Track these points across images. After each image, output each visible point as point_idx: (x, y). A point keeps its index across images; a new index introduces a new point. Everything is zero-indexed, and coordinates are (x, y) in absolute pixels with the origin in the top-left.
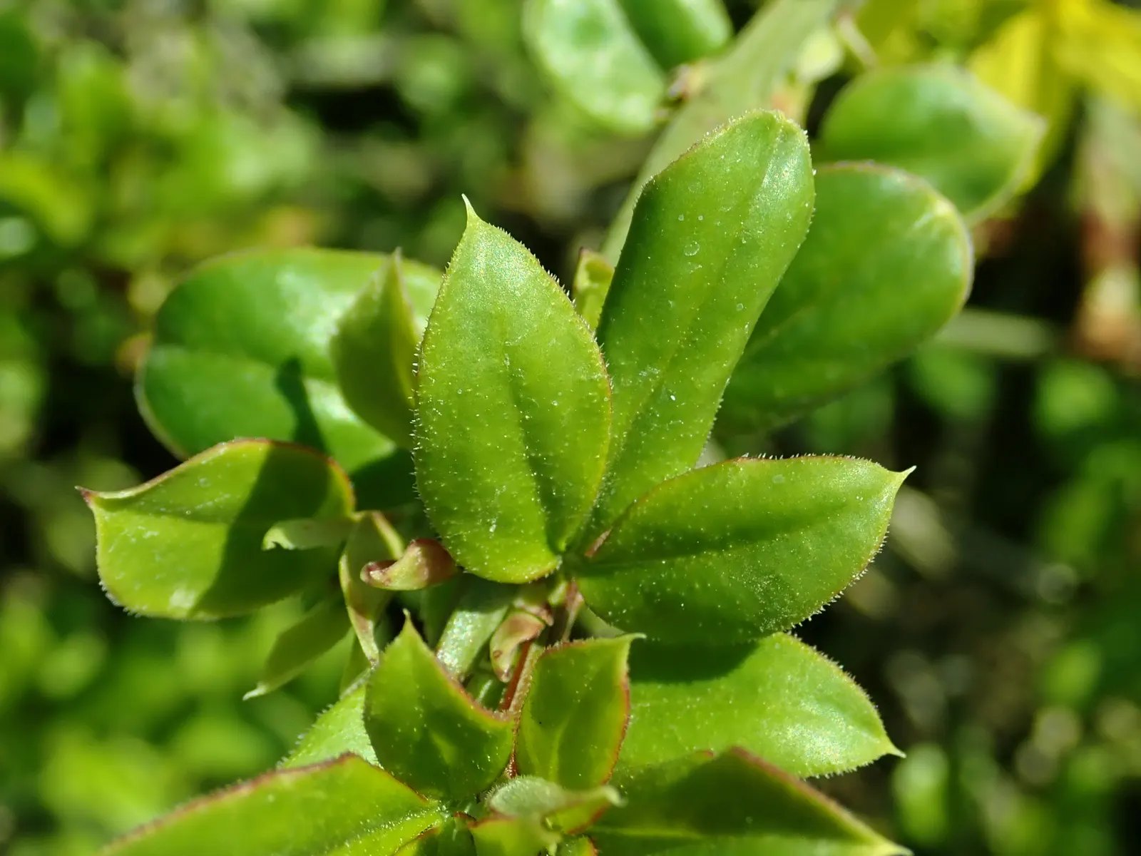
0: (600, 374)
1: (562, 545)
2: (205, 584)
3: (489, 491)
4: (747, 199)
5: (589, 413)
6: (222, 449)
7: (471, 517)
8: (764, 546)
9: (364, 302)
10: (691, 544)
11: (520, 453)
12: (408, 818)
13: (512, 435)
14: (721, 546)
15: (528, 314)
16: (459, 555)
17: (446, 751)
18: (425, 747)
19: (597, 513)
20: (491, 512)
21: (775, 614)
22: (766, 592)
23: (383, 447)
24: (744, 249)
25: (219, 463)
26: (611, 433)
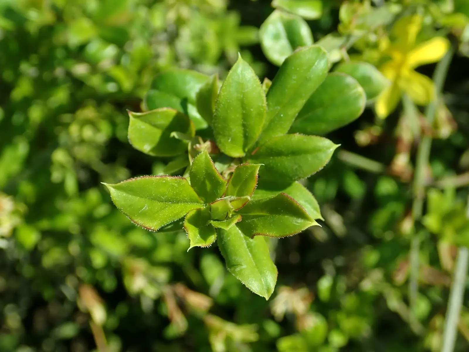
0: (265, 104)
1: (246, 150)
2: (153, 145)
3: (230, 130)
4: (311, 66)
5: (260, 115)
6: (165, 109)
7: (224, 136)
8: (298, 157)
9: (207, 84)
10: (279, 154)
11: (240, 122)
12: (195, 204)
13: (239, 116)
14: (287, 155)
15: (249, 85)
16: (220, 146)
17: (209, 186)
18: (204, 183)
19: (257, 143)
20: (229, 136)
21: (297, 175)
22: (296, 169)
23: (204, 125)
24: (307, 80)
25: (163, 113)
26: (264, 122)
